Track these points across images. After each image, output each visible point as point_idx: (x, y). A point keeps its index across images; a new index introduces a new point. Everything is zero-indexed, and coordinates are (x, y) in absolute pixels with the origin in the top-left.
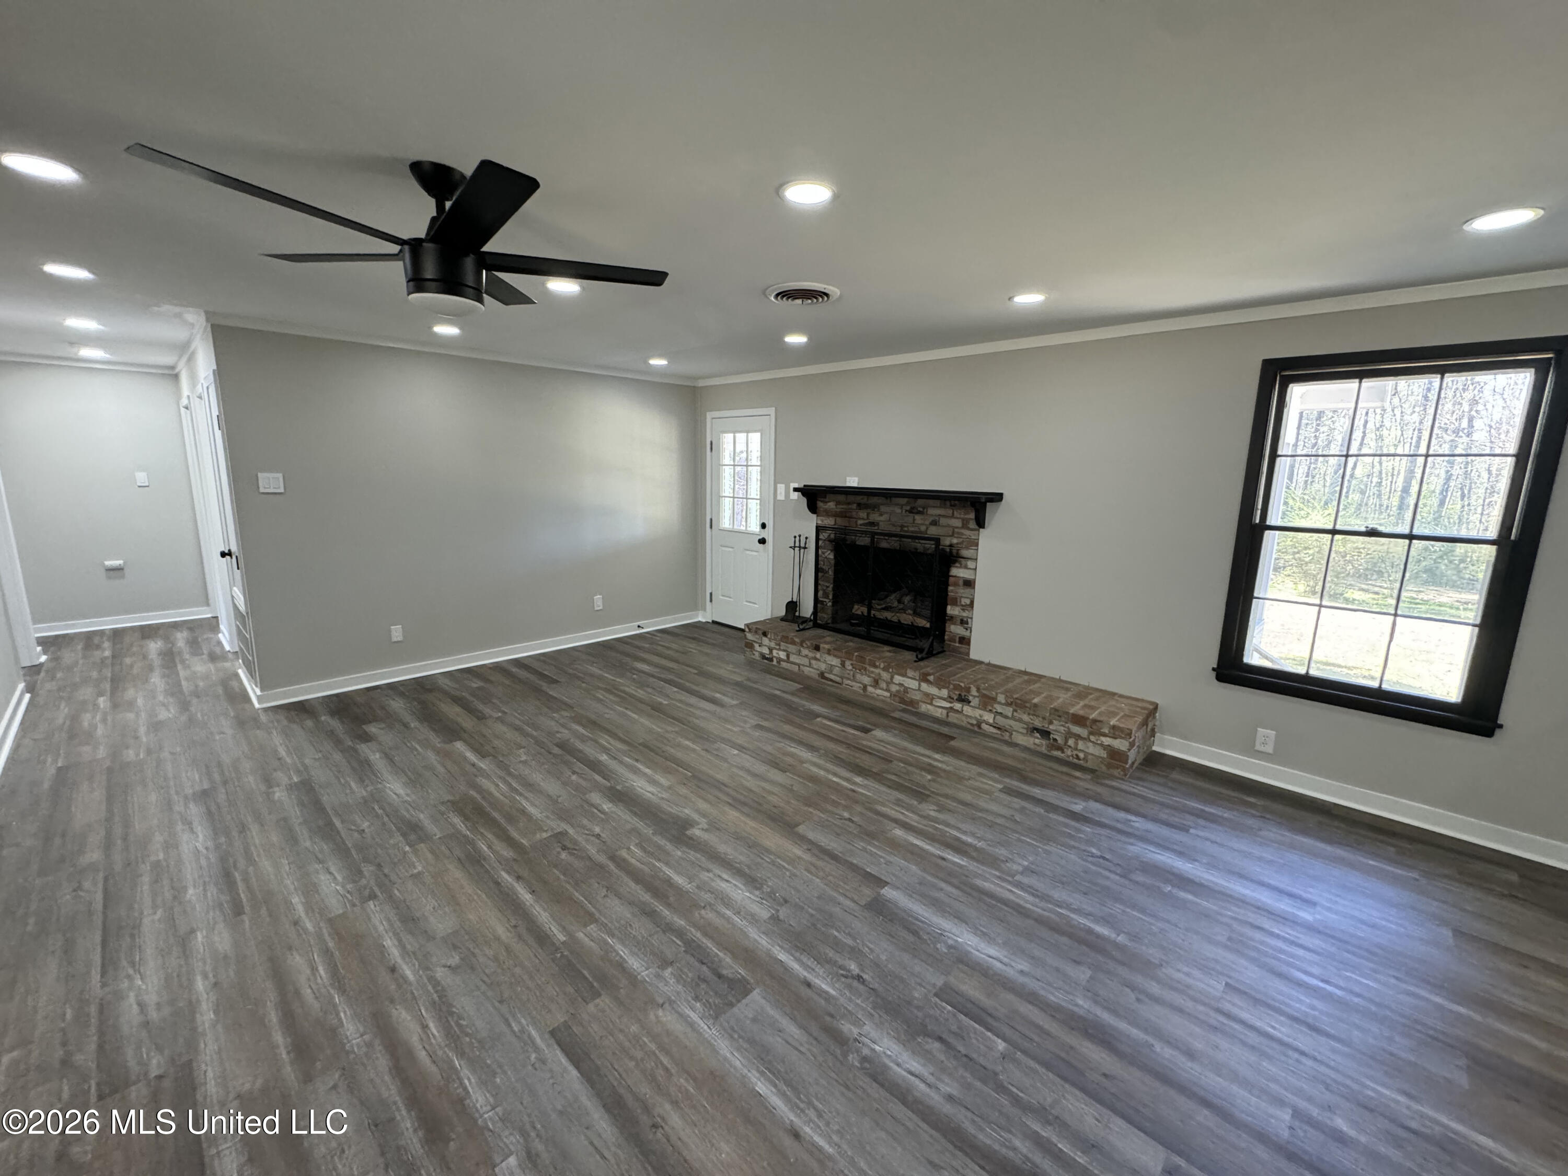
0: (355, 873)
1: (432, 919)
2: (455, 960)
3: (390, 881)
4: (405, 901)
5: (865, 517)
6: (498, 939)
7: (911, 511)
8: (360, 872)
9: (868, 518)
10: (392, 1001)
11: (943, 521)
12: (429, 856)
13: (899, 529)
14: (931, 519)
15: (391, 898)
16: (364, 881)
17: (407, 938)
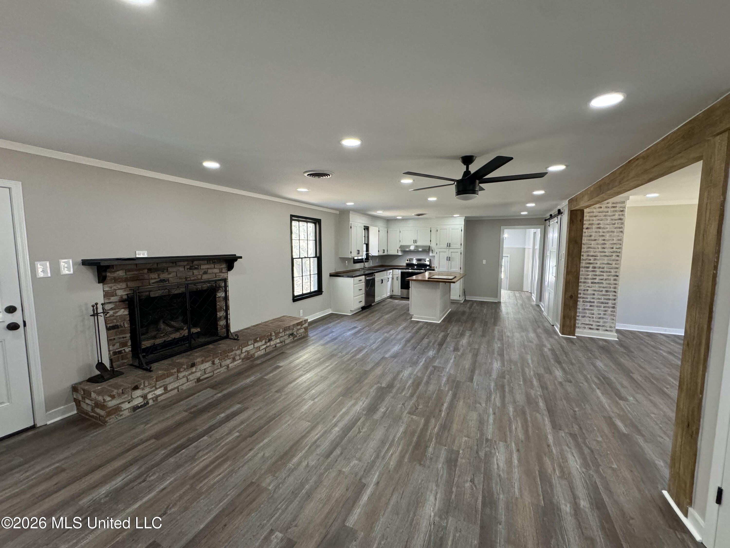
0: (489, 456)
1: (475, 418)
2: (478, 405)
3: (477, 441)
4: (478, 430)
5: (157, 277)
6: (464, 402)
7: (190, 269)
8: (486, 455)
9: (159, 277)
10: (498, 407)
11: (210, 271)
12: (456, 442)
13: (184, 280)
14: (203, 271)
15: (482, 434)
16: (487, 449)
17: (486, 418)
